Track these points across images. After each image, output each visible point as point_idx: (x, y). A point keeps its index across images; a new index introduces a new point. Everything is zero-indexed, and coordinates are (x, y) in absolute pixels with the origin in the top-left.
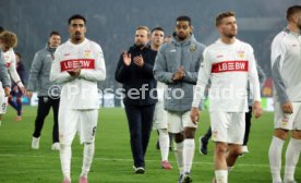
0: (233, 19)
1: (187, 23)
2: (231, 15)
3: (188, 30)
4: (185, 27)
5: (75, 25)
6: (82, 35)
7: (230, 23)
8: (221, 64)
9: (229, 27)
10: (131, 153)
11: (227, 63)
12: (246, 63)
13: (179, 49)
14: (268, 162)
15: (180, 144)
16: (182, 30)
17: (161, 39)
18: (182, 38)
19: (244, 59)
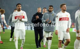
0: (65, 6)
1: (52, 7)
2: (65, 5)
3: (52, 9)
4: (51, 9)
5: (19, 6)
6: (21, 9)
7: (65, 7)
8: (62, 18)
9: (64, 8)
10: (35, 43)
11: (63, 18)
12: (68, 18)
13: (49, 14)
14: (74, 46)
15: (48, 41)
16: (50, 9)
17: (46, 11)
18: (50, 12)
19: (68, 17)
